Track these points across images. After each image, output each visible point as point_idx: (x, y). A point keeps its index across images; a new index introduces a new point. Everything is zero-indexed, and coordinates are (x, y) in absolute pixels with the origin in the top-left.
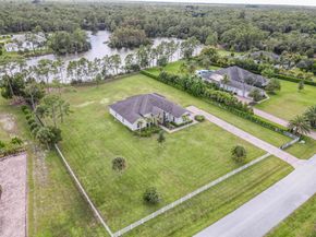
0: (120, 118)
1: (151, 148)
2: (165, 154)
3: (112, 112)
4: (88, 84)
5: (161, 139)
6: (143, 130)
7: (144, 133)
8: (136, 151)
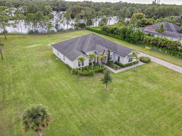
0: (61, 56)
1: (94, 91)
2: (112, 99)
3: (55, 51)
4: (43, 34)
5: (107, 80)
6: (85, 69)
7: (85, 72)
8: (73, 94)
